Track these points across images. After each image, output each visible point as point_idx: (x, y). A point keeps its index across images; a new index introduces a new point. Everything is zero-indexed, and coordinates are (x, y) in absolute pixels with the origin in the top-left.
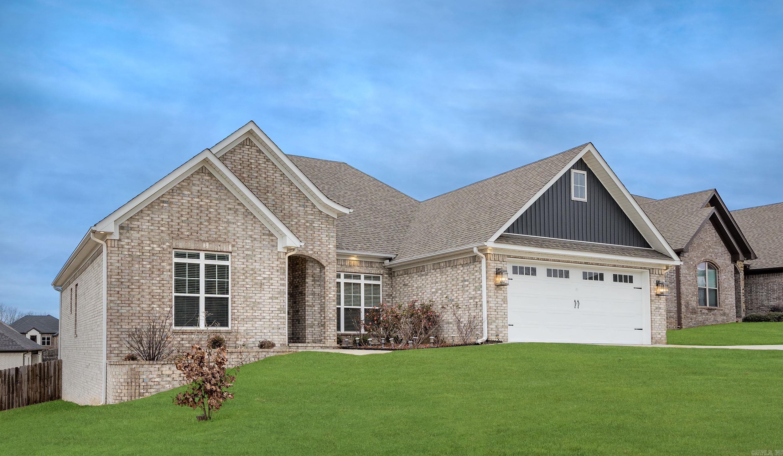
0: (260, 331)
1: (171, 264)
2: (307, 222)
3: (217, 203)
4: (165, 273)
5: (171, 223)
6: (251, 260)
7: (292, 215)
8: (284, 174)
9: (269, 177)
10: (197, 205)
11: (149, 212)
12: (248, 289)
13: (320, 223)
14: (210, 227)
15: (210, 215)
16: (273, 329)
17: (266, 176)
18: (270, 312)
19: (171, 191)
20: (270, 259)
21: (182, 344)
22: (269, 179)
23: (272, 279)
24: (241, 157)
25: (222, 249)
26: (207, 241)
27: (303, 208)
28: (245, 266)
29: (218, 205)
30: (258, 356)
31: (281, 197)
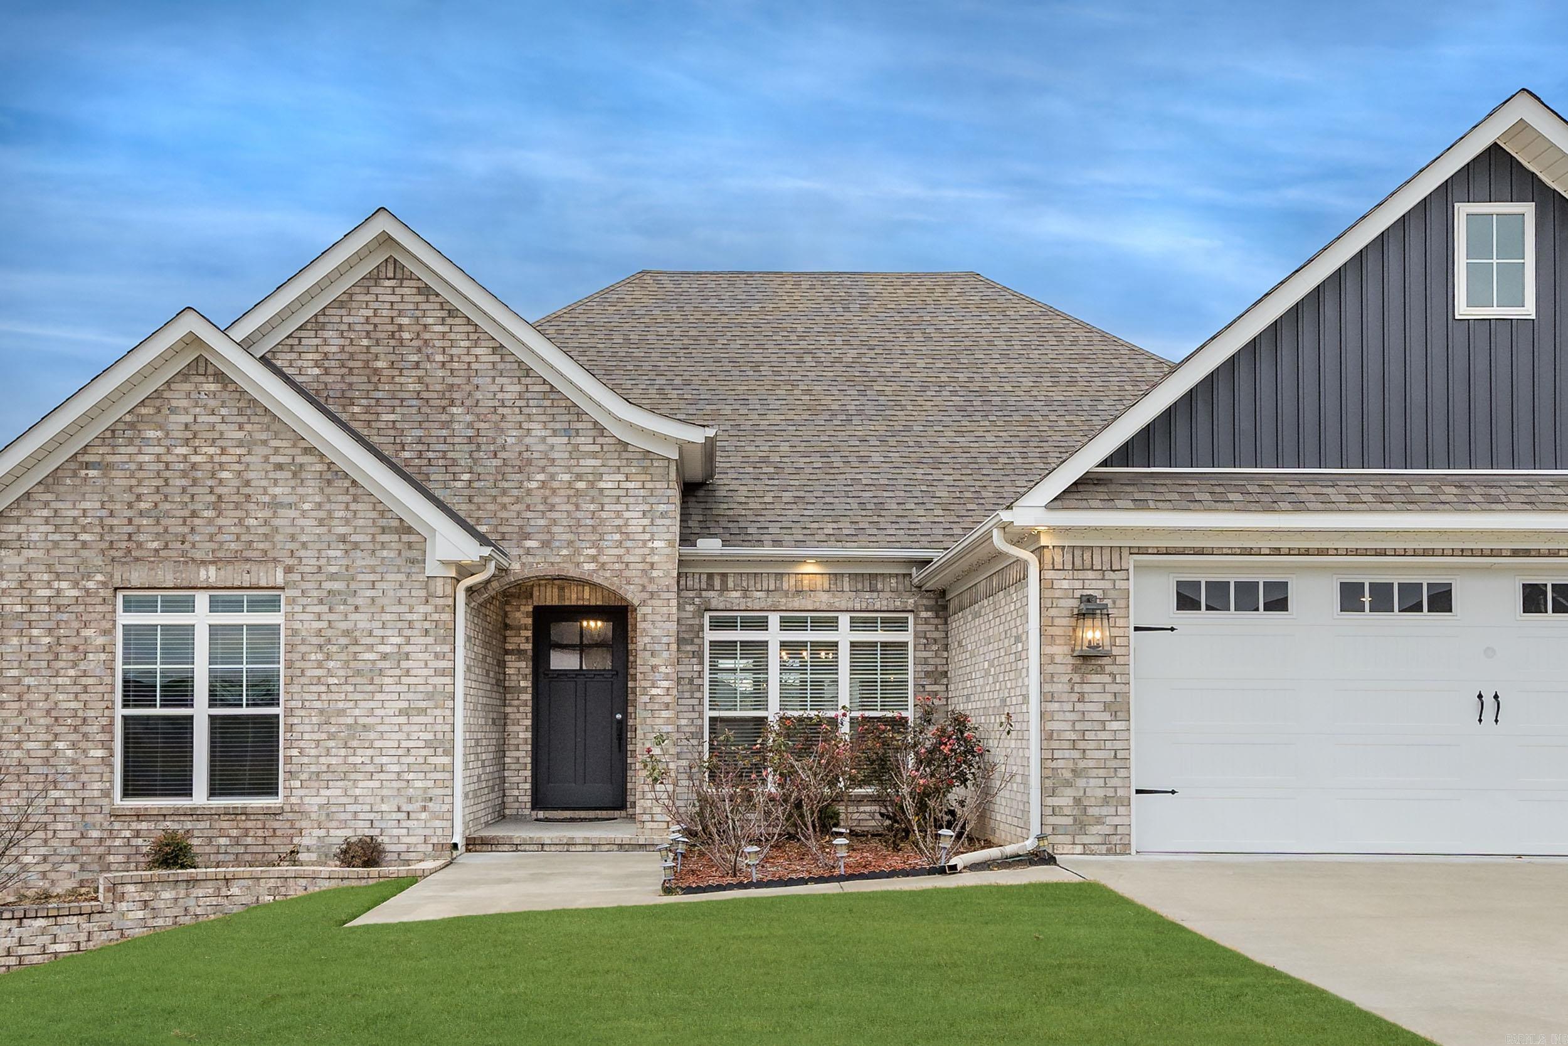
0: (368, 808)
1: (108, 632)
2: (579, 477)
3: (239, 455)
4: (91, 656)
5: (109, 521)
6: (342, 607)
7: (529, 462)
8: (502, 346)
9: (455, 359)
10: (182, 465)
11: (49, 497)
12: (333, 688)
13: (622, 477)
14: (220, 521)
15: (219, 490)
16: (410, 800)
17: (447, 358)
18: (400, 752)
19: (108, 434)
20: (403, 601)
21: (137, 846)
22: (456, 365)
23: (407, 656)
24: (370, 313)
25: (254, 581)
26: (211, 562)
27: (565, 440)
28: (325, 624)
29: (243, 459)
30: (283, 890)
31: (495, 412)
